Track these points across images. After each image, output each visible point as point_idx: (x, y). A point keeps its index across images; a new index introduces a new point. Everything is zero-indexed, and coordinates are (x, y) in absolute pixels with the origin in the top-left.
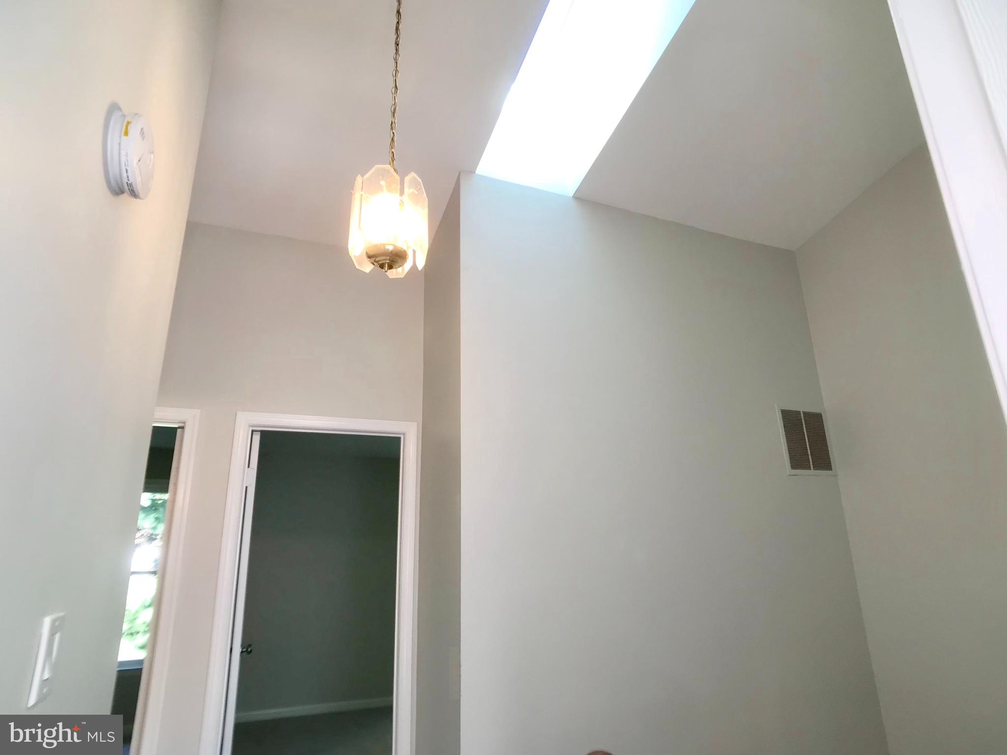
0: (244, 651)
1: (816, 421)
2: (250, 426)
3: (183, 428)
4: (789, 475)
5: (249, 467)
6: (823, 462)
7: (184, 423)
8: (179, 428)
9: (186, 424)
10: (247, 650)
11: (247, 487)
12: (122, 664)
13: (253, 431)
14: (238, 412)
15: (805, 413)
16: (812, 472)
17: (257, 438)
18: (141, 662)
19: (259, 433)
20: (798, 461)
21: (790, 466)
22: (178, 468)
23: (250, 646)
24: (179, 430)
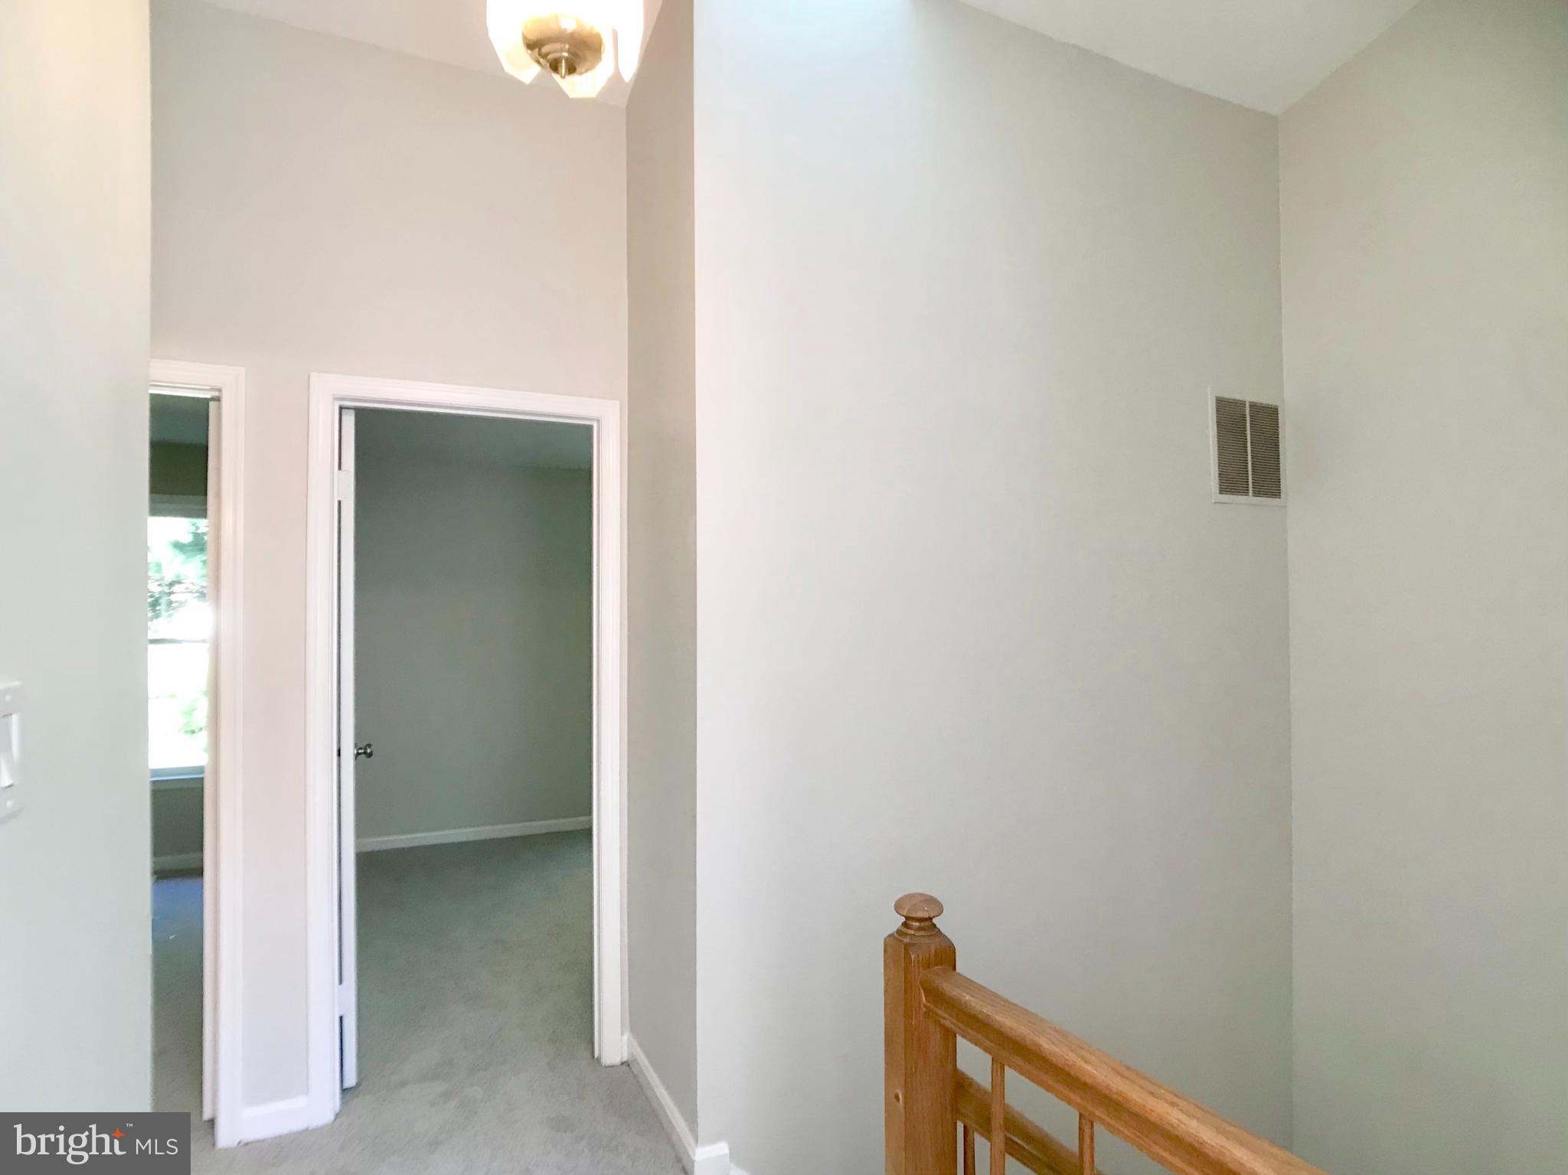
0: (361, 753)
1: (1267, 418)
2: (336, 399)
3: (218, 399)
4: (1216, 503)
5: (340, 468)
6: (1268, 483)
7: (220, 390)
8: (213, 399)
9: (224, 391)
10: (364, 752)
11: (340, 502)
12: (155, 773)
13: (341, 408)
14: (313, 375)
15: (1253, 405)
16: (1251, 499)
17: (349, 420)
18: (201, 770)
19: (353, 412)
20: (1231, 482)
21: (1218, 489)
22: (219, 469)
23: (369, 746)
24: (212, 404)
